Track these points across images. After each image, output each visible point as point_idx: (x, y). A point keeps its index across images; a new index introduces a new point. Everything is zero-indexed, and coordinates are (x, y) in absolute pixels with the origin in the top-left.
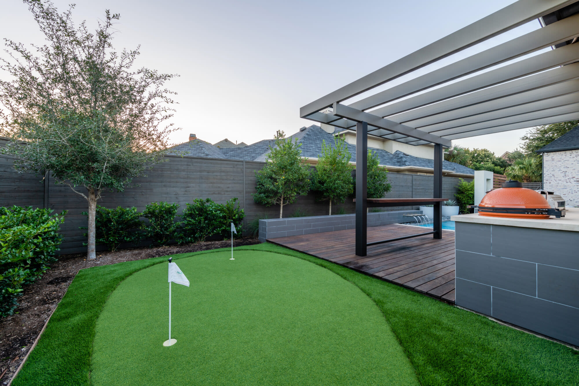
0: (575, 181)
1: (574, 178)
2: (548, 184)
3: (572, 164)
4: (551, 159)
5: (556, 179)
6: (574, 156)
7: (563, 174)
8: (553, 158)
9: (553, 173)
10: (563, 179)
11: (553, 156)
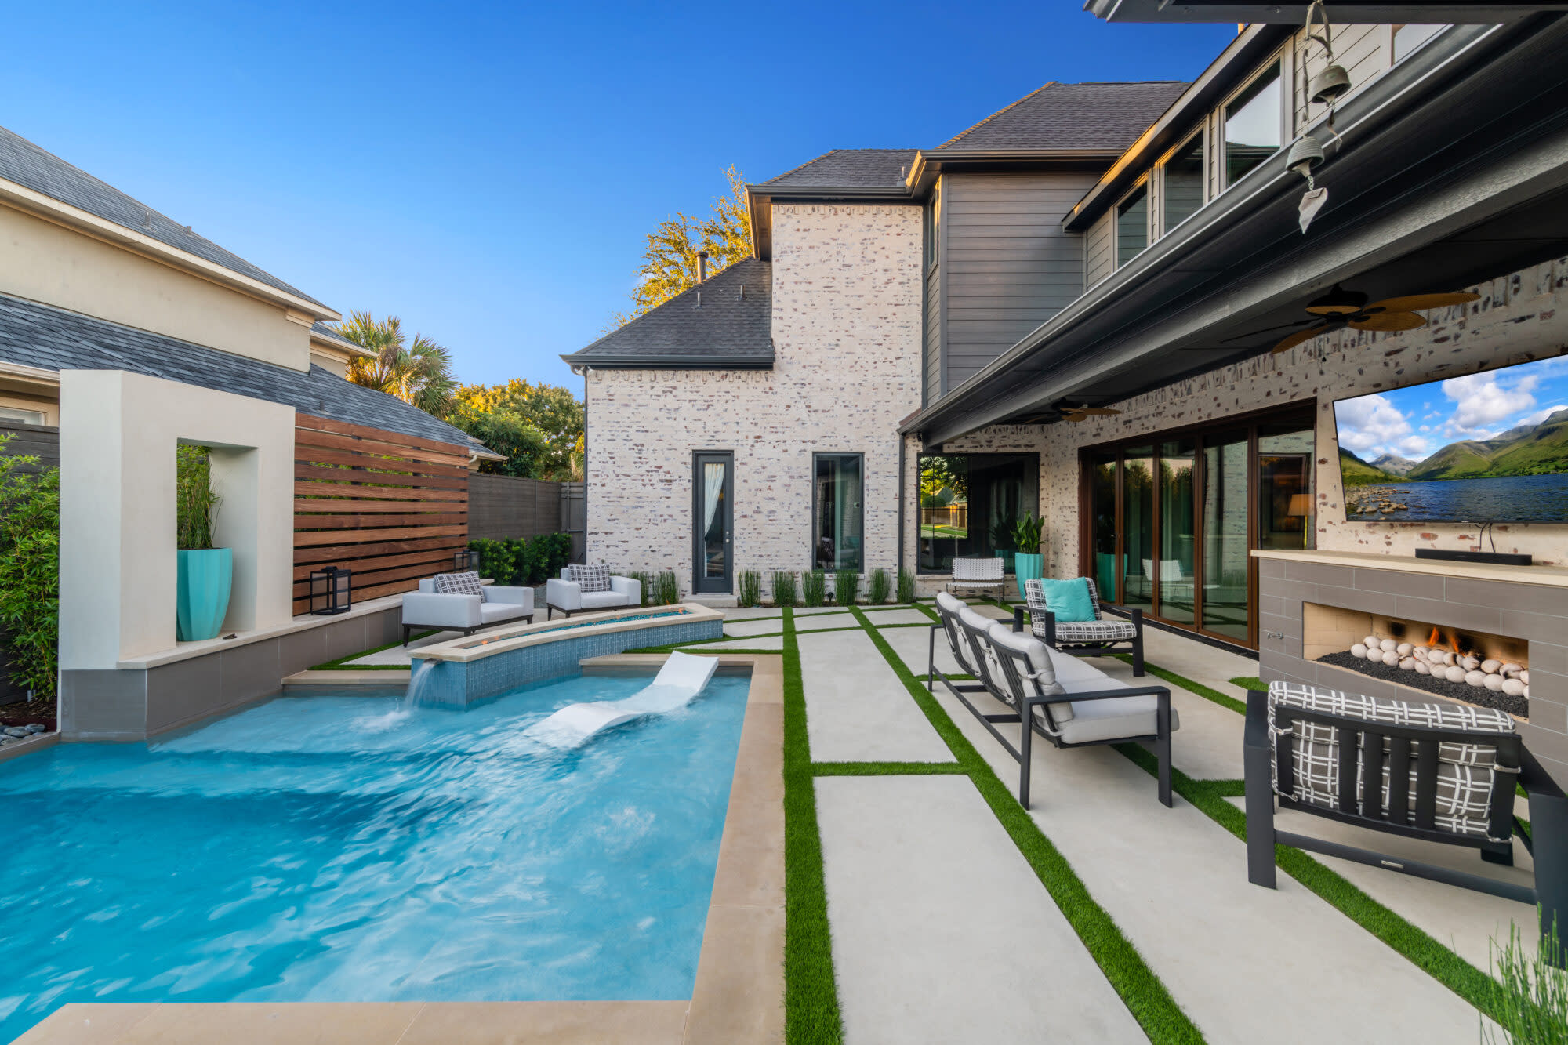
0: (661, 481)
1: (660, 470)
2: (598, 488)
3: (656, 419)
4: (604, 395)
5: (618, 471)
6: (660, 393)
7: (634, 455)
8: (611, 393)
9: (610, 446)
10: (635, 472)
11: (610, 383)
